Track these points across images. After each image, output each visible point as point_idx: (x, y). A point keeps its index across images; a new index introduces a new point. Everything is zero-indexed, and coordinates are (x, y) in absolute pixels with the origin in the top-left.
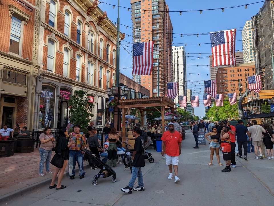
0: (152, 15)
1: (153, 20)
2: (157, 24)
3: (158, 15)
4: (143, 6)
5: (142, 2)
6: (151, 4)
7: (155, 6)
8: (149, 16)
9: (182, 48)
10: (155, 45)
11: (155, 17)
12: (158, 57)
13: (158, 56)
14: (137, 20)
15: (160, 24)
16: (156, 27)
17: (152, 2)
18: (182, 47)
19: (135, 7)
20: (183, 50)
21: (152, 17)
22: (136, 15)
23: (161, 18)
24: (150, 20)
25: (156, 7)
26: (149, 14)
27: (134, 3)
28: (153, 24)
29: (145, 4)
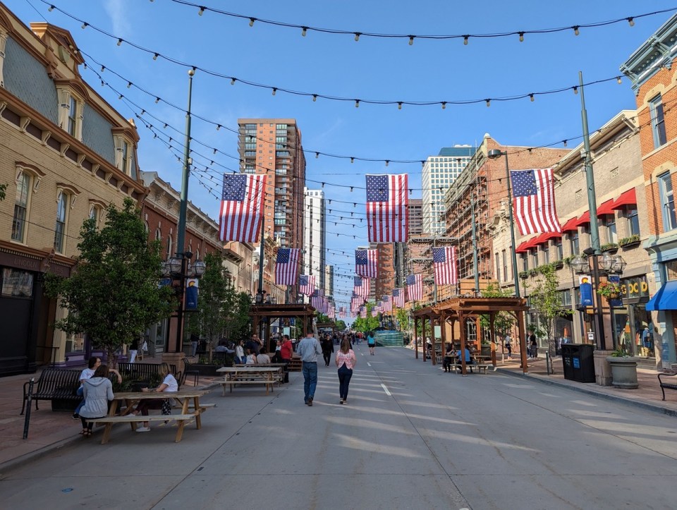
0: (276, 151)
1: (277, 158)
2: (284, 166)
3: (286, 151)
4: (261, 132)
5: (258, 125)
6: (274, 133)
7: (281, 137)
8: (271, 152)
9: (319, 194)
10: (279, 201)
11: (280, 155)
12: (284, 223)
13: (284, 220)
14: (249, 155)
15: (288, 168)
16: (283, 171)
17: (277, 129)
18: (319, 192)
19: (247, 132)
20: (321, 197)
21: (276, 154)
22: (247, 145)
23: (291, 157)
24: (273, 158)
25: (283, 139)
26: (271, 149)
27: (244, 125)
28: (278, 166)
29: (264, 130)
